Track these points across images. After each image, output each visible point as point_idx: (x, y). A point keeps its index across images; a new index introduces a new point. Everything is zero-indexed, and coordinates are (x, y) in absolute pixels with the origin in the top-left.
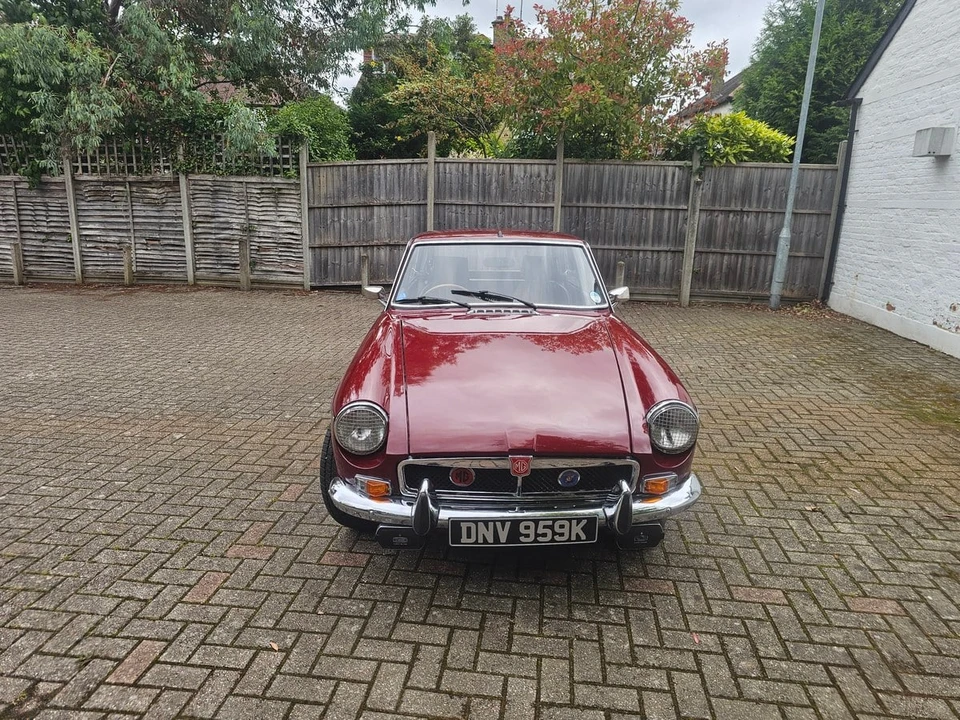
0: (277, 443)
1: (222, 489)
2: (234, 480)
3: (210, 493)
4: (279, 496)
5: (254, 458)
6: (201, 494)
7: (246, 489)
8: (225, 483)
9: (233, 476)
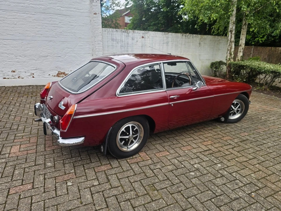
0: (236, 153)
1: (266, 143)
2: (261, 145)
3: (270, 144)
4: (249, 135)
5: (250, 149)
6: (273, 145)
7: (258, 141)
8: (264, 145)
9: (261, 147)
